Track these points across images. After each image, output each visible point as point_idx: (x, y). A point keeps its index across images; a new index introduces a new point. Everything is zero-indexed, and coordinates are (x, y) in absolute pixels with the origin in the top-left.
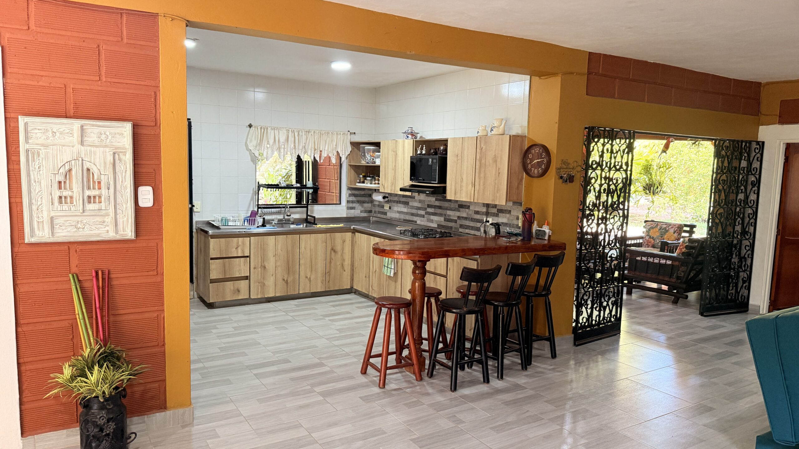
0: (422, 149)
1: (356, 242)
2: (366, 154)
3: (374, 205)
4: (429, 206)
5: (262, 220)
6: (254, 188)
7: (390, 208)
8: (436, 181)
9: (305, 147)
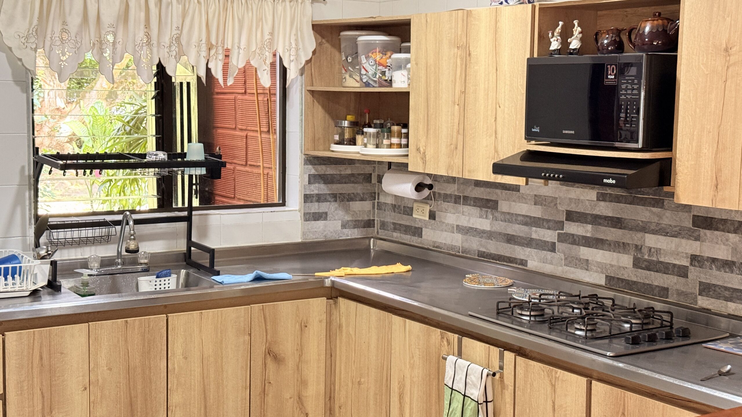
0: (566, 34)
1: (340, 326)
2: (363, 59)
3: (380, 206)
4: (571, 216)
5: (47, 268)
6: (23, 168)
7: (432, 216)
8: (637, 142)
9: (178, 39)
